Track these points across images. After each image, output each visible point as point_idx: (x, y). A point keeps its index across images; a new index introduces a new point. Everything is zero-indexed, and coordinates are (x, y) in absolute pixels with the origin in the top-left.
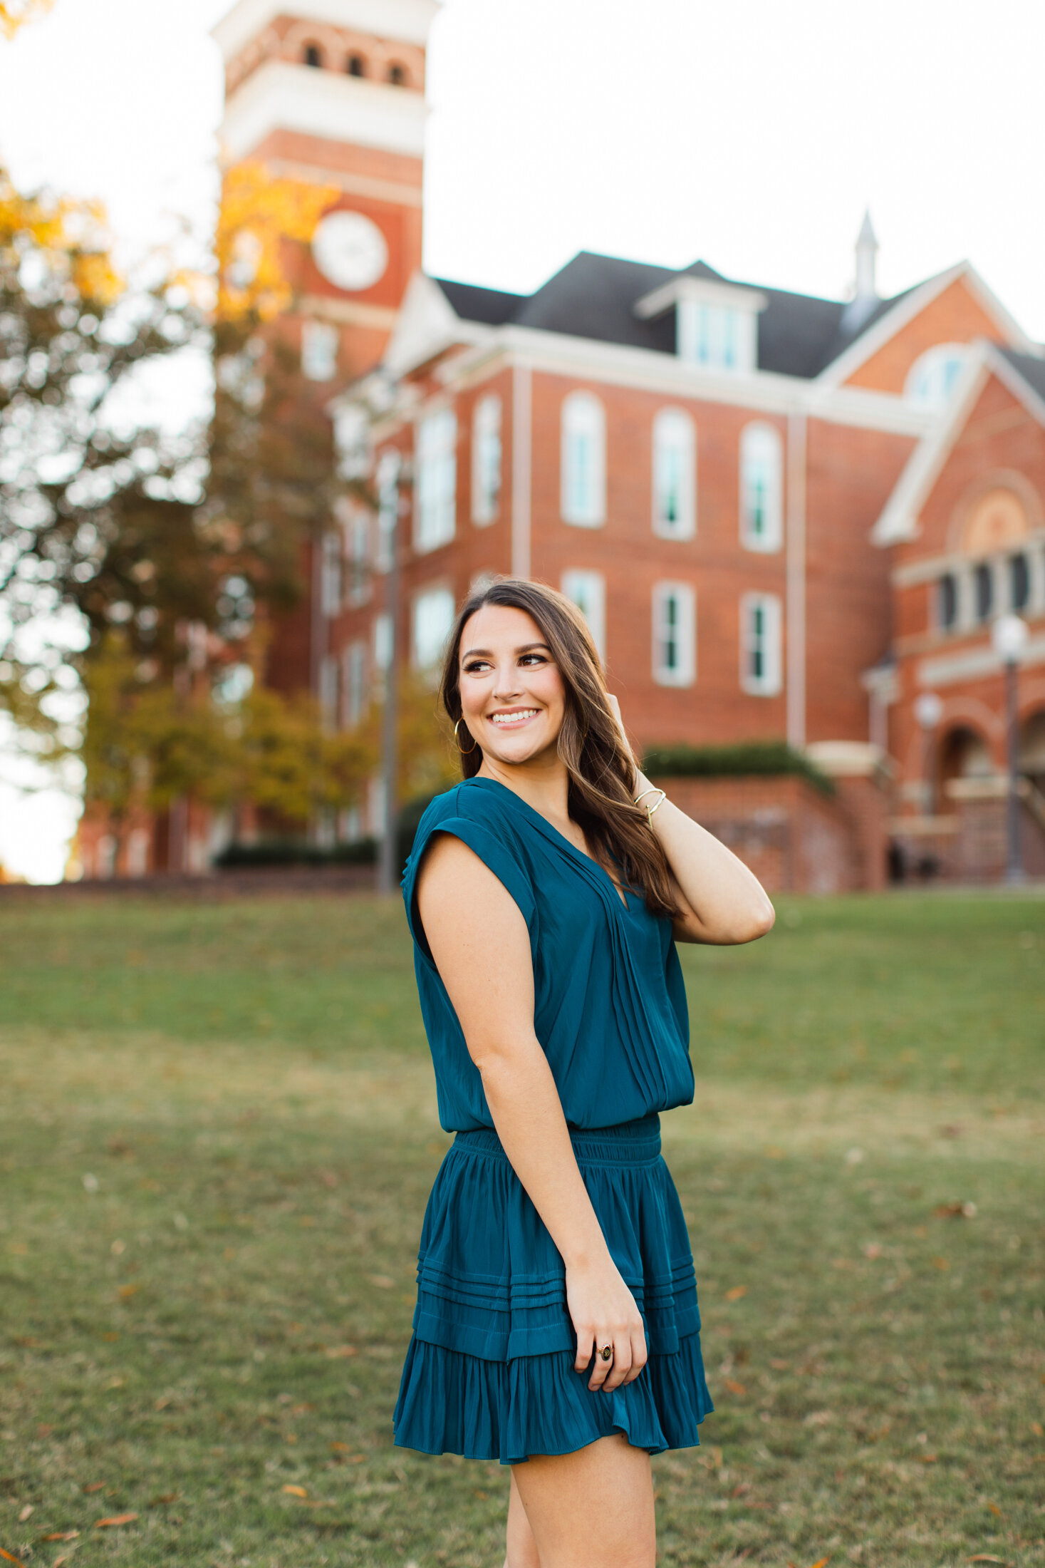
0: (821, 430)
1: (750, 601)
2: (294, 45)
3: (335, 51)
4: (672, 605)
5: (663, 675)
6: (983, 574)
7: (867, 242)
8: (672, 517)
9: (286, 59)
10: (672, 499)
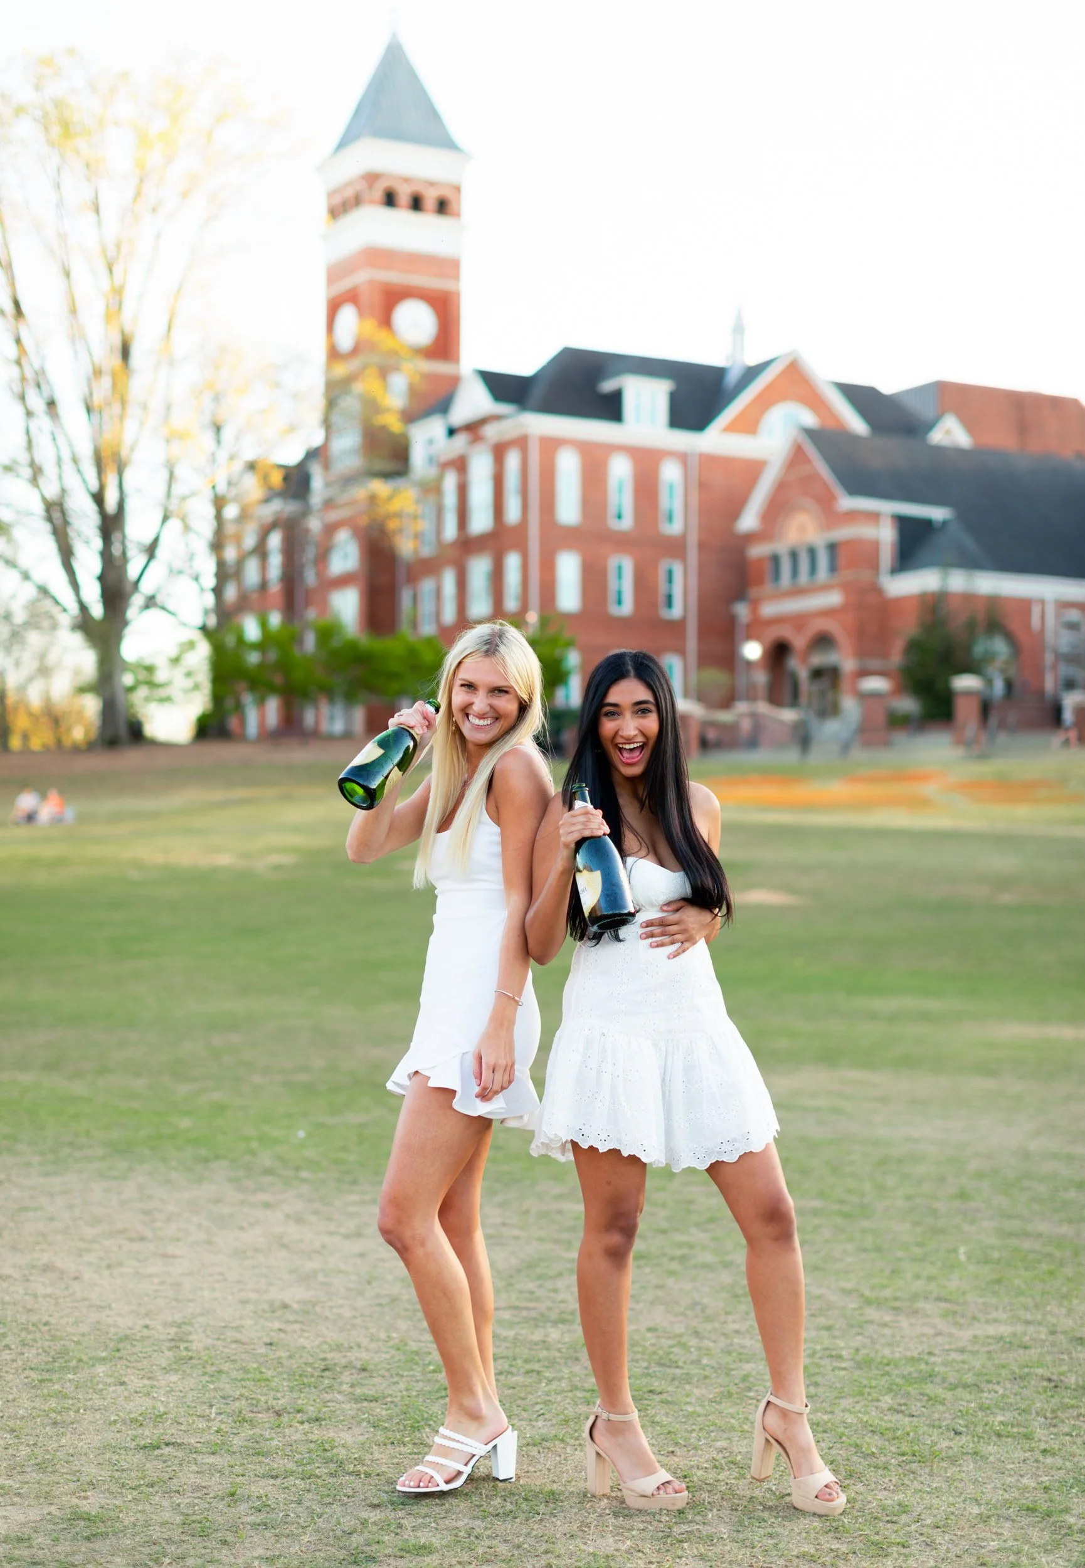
0: (709, 461)
1: (663, 565)
2: (378, 193)
3: (404, 194)
4: (620, 568)
5: (615, 611)
6: (794, 556)
7: (739, 330)
8: (620, 517)
9: (372, 202)
10: (620, 506)
